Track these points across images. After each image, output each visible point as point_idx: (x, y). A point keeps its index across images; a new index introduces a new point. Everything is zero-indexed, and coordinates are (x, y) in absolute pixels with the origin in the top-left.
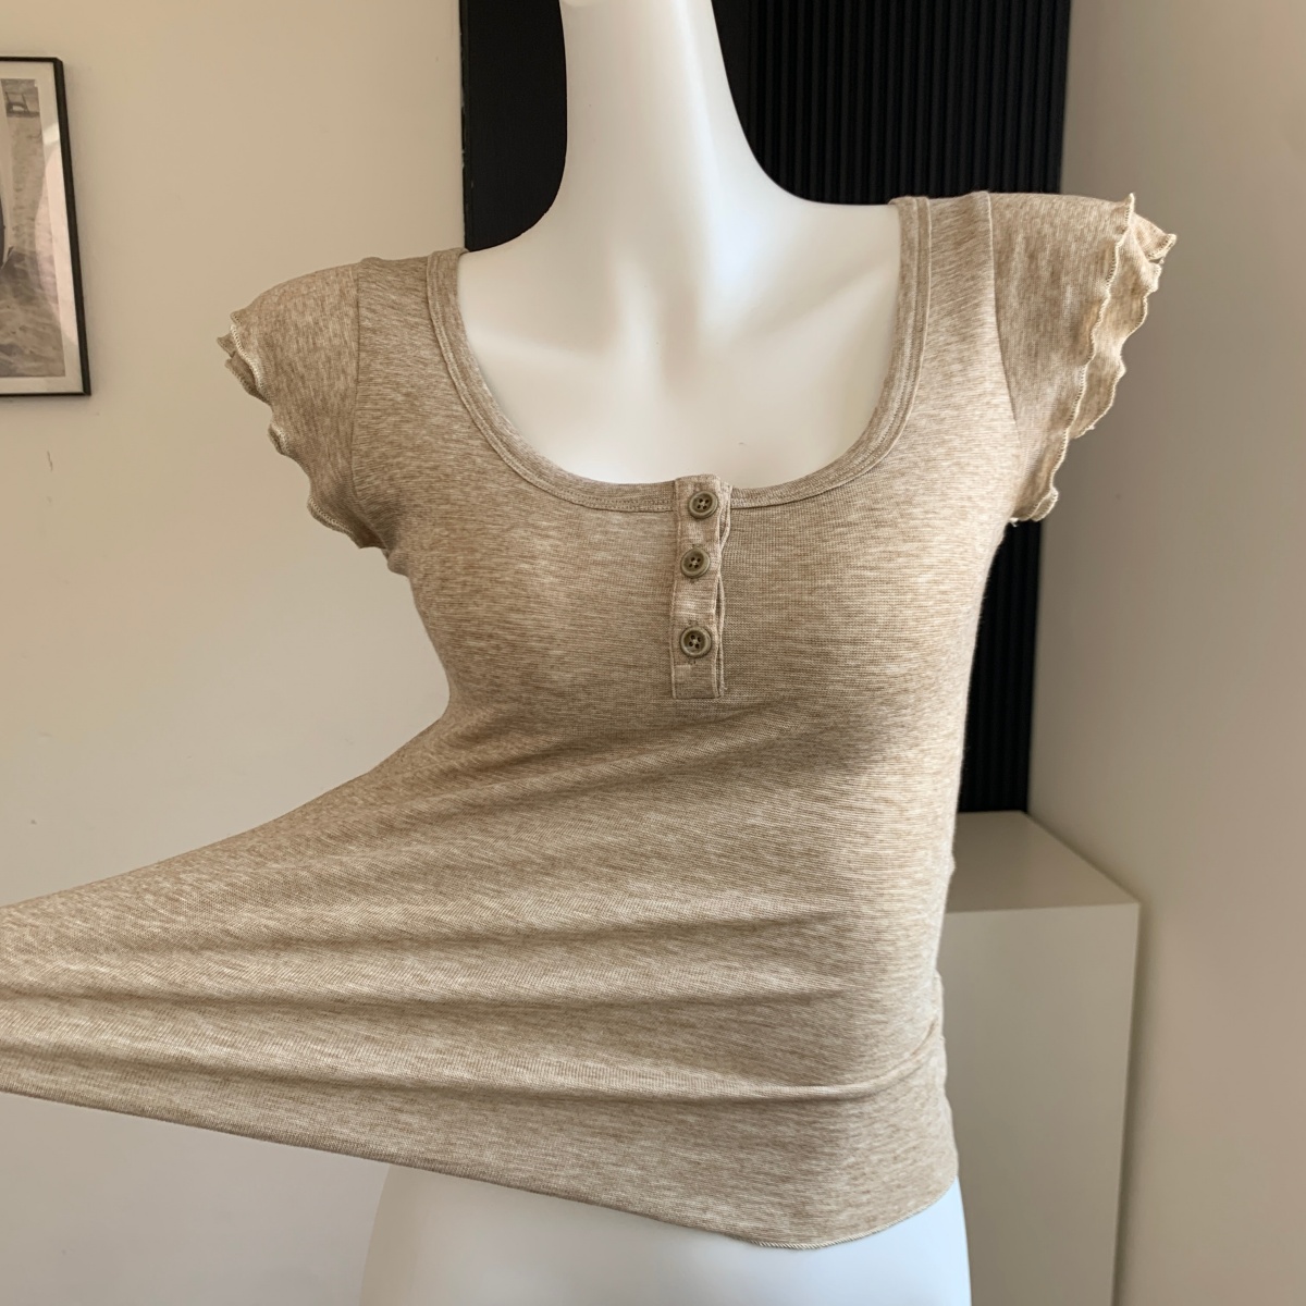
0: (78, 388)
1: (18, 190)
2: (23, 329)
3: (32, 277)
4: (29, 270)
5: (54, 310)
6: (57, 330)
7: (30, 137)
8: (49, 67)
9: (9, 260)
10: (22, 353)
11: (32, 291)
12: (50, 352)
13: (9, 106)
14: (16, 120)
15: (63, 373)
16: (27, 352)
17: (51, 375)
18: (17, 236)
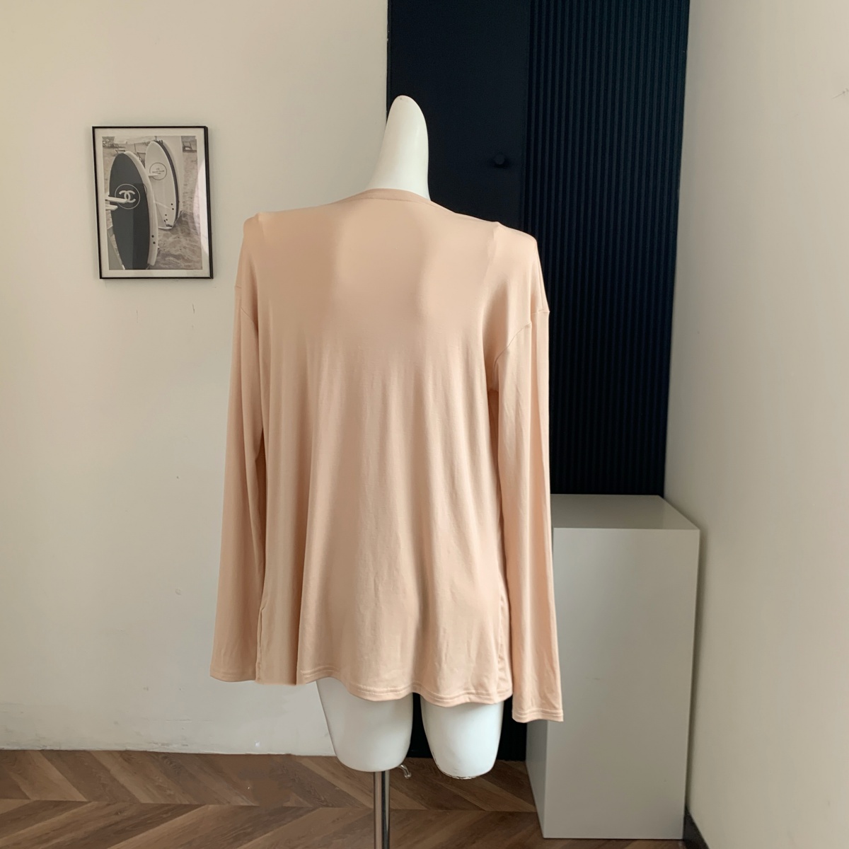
0: (208, 275)
1: (186, 185)
2: (185, 248)
3: (190, 224)
4: (189, 221)
5: (197, 239)
6: (200, 248)
7: (192, 161)
8: (202, 131)
9: (181, 216)
10: (183, 258)
11: (189, 230)
12: (195, 258)
13: (184, 147)
14: (186, 154)
15: (202, 268)
16: (186, 258)
17: (196, 269)
18: (184, 205)
